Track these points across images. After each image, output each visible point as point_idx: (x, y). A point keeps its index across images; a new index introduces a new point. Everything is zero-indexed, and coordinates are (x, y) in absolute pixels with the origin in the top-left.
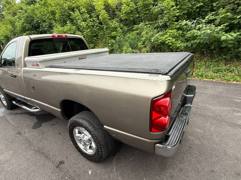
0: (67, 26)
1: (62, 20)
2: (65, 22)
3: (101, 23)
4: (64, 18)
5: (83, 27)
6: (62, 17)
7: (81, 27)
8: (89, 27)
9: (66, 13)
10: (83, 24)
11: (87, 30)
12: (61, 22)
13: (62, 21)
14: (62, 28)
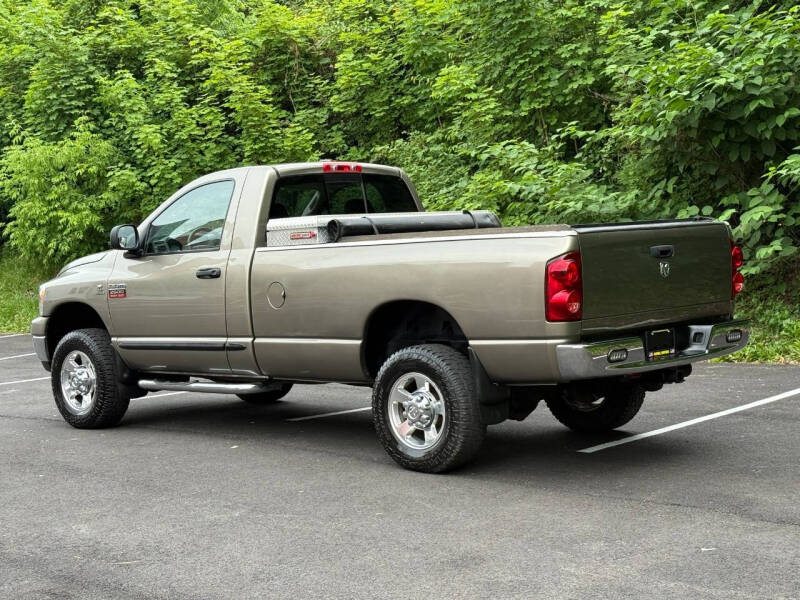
0: (73, 138)
1: (52, 114)
2: (67, 119)
3: (232, 130)
4: (62, 103)
5: (150, 148)
6: (53, 96)
7: (139, 147)
8: (180, 145)
9: (75, 81)
10: (151, 135)
11: (167, 162)
12: (48, 121)
13: (53, 118)
14: (50, 149)
